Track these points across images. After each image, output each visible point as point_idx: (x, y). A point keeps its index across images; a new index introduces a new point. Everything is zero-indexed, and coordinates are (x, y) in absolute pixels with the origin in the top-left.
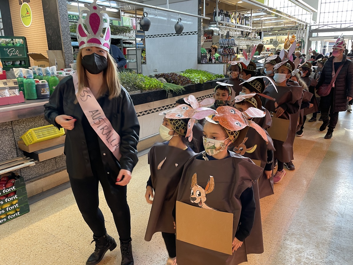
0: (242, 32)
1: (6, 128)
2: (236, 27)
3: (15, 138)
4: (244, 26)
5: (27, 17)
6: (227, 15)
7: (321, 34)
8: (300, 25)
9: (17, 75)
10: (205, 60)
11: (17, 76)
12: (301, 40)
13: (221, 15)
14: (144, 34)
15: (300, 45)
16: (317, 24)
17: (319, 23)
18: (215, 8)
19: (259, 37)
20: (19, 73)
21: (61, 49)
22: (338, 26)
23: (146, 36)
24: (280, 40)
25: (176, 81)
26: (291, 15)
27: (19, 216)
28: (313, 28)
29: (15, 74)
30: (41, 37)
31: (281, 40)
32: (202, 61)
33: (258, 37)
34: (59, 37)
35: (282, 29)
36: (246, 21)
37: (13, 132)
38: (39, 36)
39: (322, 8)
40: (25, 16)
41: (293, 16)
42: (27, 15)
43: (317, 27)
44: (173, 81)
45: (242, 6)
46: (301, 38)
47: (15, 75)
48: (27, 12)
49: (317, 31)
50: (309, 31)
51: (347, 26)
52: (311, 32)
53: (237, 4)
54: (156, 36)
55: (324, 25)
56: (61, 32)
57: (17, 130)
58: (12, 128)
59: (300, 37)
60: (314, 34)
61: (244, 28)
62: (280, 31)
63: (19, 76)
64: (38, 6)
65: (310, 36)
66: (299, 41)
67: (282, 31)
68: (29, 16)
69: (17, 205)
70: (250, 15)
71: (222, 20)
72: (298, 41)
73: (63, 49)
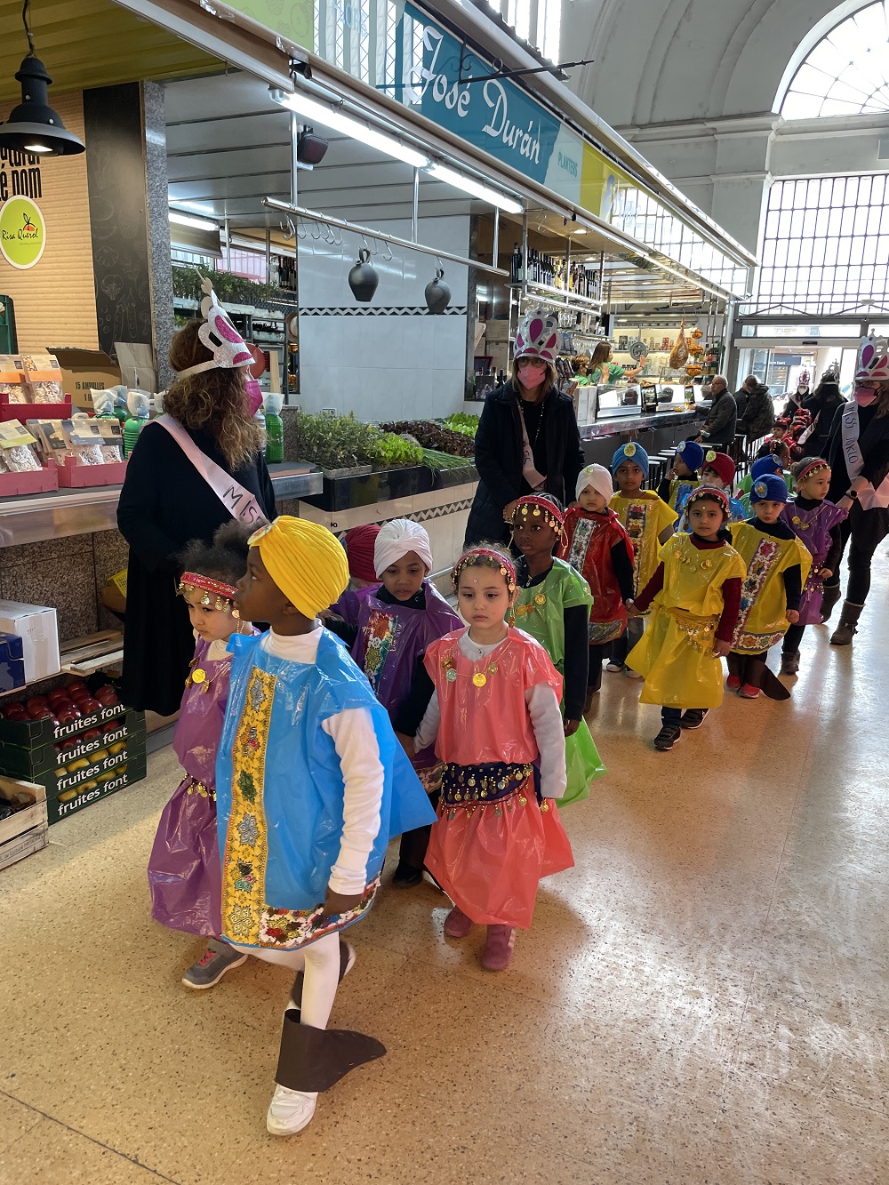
0: (579, 315)
1: (81, 549)
2: (565, 301)
3: (96, 579)
4: (585, 299)
5: (28, 240)
6: (547, 266)
7: (765, 331)
8: (714, 300)
9: (99, 407)
10: (487, 389)
11: (99, 410)
12: (716, 345)
13: (532, 266)
14: (297, 304)
15: (714, 359)
16: (754, 300)
17: (759, 296)
18: (516, 244)
19: (604, 328)
20: (106, 404)
21: (147, 340)
22: (812, 310)
23: (301, 309)
24: (649, 341)
25: (446, 443)
26: (691, 269)
27: (125, 787)
28: (745, 310)
29: (96, 405)
30: (75, 301)
31: (652, 343)
32: (480, 393)
33: (600, 330)
34: (146, 307)
35: (657, 309)
36: (588, 284)
37: (94, 562)
38: (68, 298)
39: (767, 253)
40: (16, 236)
41: (698, 272)
42: (25, 232)
43: (753, 310)
44: (436, 445)
45: (579, 242)
46: (716, 339)
47: (95, 408)
48: (28, 223)
49: (756, 319)
50: (734, 320)
51: (836, 309)
52: (740, 321)
53: (569, 236)
54: (335, 311)
55: (772, 306)
56: (151, 294)
57: (103, 558)
58: (93, 551)
59: (713, 337)
60: (748, 330)
61: (584, 303)
62: (651, 315)
63: (105, 410)
64: (72, 212)
65: (736, 334)
66: (711, 346)
67: (660, 314)
68: (35, 235)
69: (125, 753)
70: (597, 266)
71: (535, 280)
72: (707, 346)
73: (154, 341)
